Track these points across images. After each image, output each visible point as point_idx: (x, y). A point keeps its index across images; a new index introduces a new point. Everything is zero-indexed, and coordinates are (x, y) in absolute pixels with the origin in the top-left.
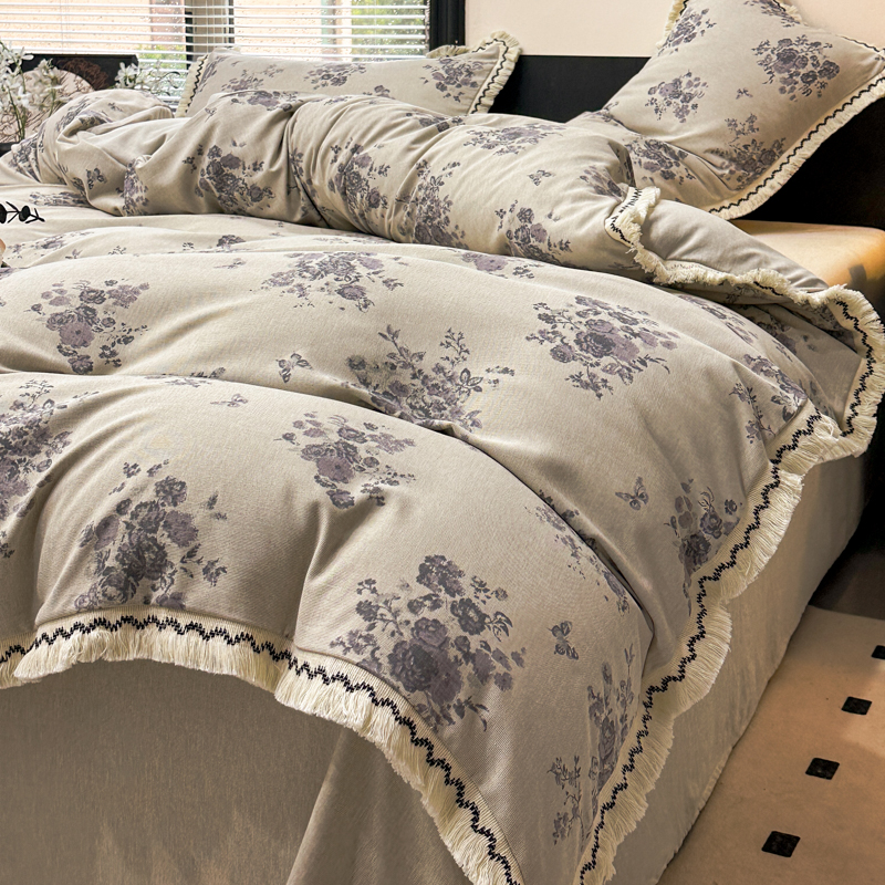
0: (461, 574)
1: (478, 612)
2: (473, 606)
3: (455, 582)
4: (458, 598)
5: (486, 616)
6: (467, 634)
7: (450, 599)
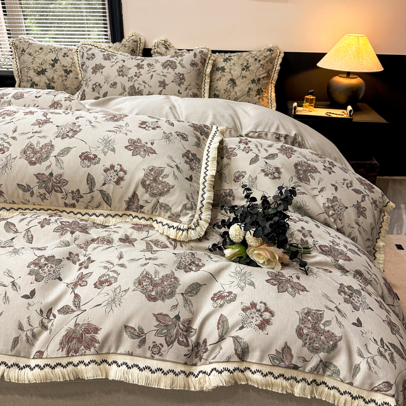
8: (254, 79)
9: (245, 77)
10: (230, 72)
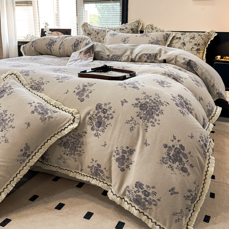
0: (143, 185)
1: (148, 192)
2: (147, 191)
3: (142, 187)
4: (143, 190)
5: (150, 193)
6: (146, 197)
7: (141, 190)
8: (196, 44)
9: (191, 42)
10: (183, 40)
